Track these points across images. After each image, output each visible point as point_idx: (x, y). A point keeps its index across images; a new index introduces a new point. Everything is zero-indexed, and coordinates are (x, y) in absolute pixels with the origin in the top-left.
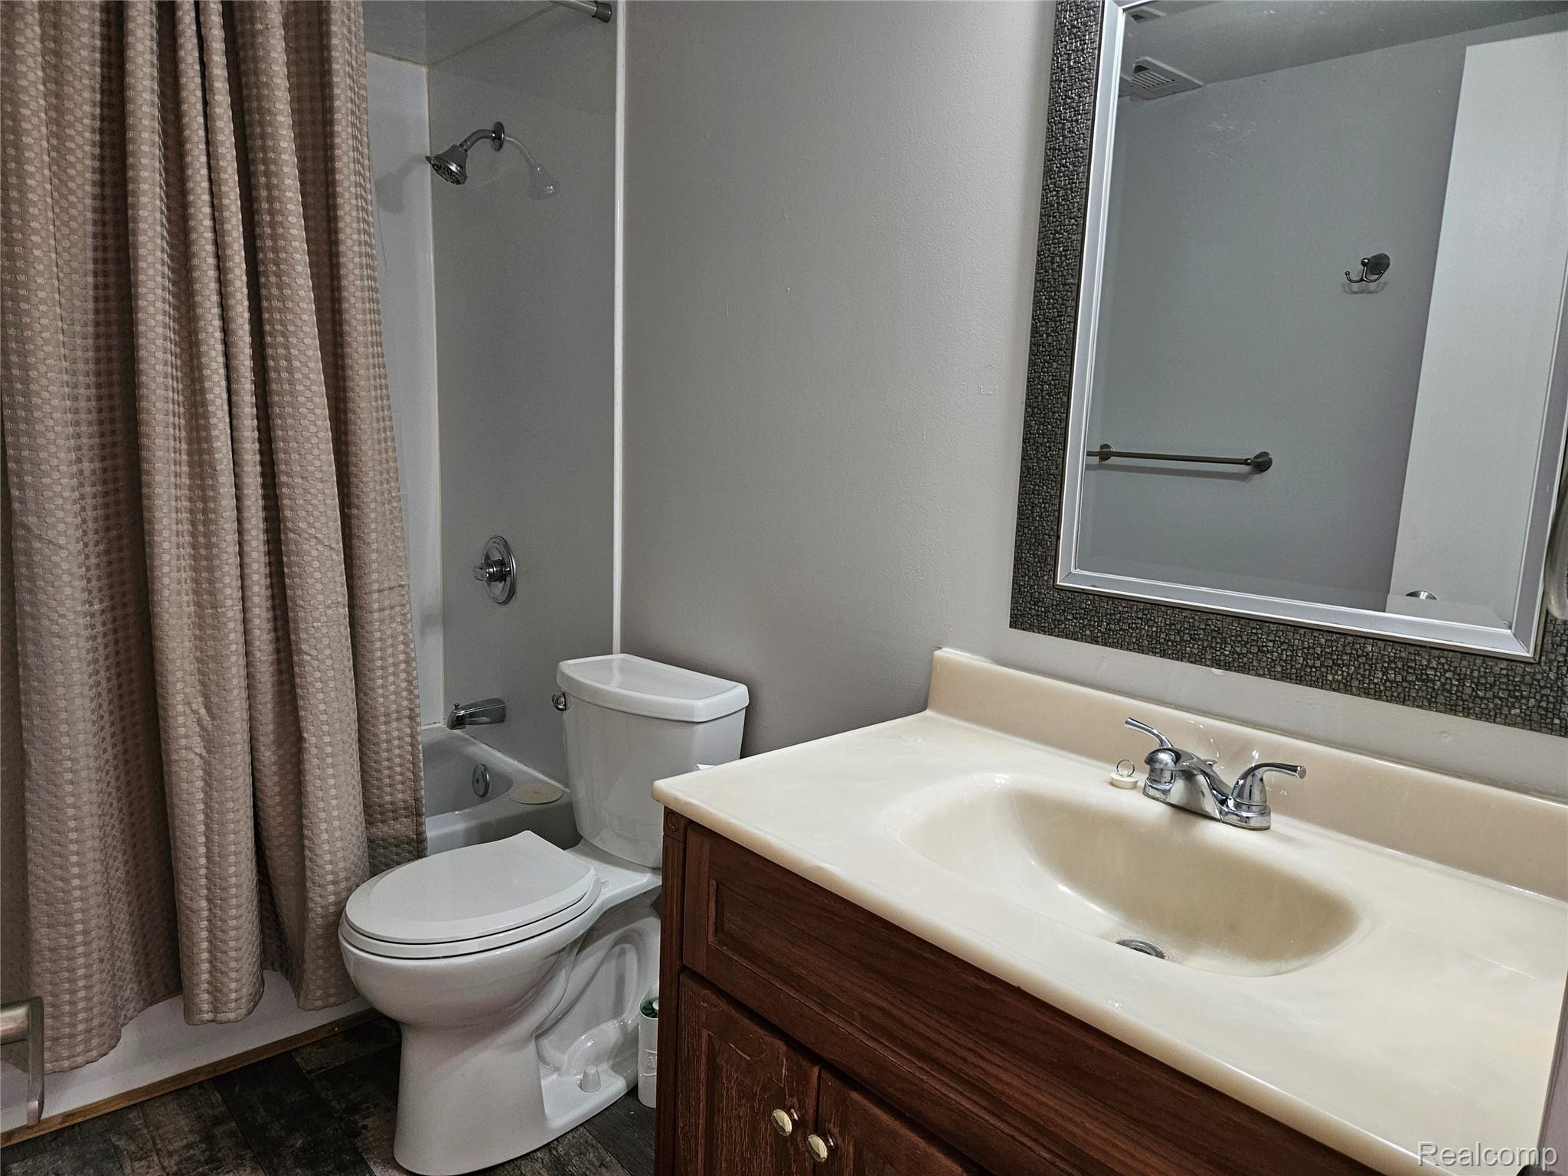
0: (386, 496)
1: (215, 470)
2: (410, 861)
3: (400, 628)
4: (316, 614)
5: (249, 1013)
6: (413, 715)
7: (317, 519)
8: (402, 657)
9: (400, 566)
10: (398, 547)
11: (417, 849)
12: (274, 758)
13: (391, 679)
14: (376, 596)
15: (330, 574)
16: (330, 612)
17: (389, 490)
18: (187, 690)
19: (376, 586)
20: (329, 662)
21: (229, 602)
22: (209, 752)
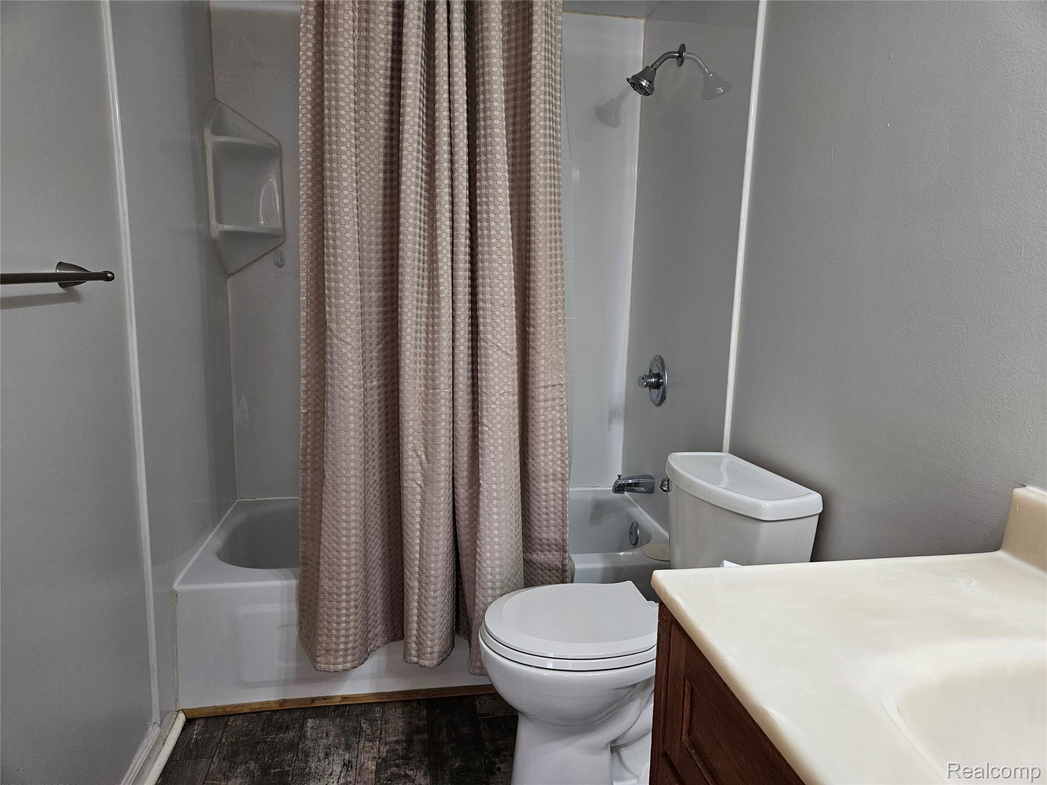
0: (554, 319)
1: (440, 297)
2: (557, 583)
3: (558, 415)
4: (493, 399)
5: (439, 665)
6: (564, 479)
7: (499, 333)
8: (558, 436)
9: (561, 371)
10: (560, 356)
11: (563, 575)
12: (466, 495)
13: (550, 450)
14: (542, 390)
15: (505, 372)
16: (502, 398)
17: (556, 315)
18: (415, 442)
19: (542, 384)
20: (500, 433)
21: (442, 386)
22: (425, 484)
